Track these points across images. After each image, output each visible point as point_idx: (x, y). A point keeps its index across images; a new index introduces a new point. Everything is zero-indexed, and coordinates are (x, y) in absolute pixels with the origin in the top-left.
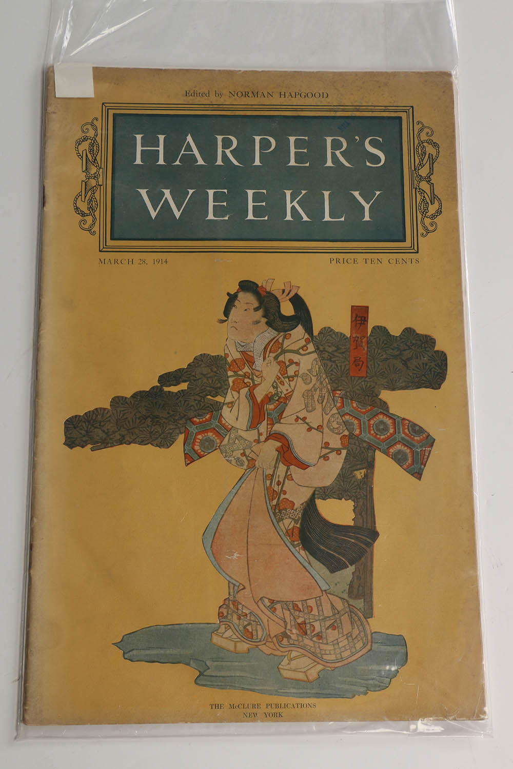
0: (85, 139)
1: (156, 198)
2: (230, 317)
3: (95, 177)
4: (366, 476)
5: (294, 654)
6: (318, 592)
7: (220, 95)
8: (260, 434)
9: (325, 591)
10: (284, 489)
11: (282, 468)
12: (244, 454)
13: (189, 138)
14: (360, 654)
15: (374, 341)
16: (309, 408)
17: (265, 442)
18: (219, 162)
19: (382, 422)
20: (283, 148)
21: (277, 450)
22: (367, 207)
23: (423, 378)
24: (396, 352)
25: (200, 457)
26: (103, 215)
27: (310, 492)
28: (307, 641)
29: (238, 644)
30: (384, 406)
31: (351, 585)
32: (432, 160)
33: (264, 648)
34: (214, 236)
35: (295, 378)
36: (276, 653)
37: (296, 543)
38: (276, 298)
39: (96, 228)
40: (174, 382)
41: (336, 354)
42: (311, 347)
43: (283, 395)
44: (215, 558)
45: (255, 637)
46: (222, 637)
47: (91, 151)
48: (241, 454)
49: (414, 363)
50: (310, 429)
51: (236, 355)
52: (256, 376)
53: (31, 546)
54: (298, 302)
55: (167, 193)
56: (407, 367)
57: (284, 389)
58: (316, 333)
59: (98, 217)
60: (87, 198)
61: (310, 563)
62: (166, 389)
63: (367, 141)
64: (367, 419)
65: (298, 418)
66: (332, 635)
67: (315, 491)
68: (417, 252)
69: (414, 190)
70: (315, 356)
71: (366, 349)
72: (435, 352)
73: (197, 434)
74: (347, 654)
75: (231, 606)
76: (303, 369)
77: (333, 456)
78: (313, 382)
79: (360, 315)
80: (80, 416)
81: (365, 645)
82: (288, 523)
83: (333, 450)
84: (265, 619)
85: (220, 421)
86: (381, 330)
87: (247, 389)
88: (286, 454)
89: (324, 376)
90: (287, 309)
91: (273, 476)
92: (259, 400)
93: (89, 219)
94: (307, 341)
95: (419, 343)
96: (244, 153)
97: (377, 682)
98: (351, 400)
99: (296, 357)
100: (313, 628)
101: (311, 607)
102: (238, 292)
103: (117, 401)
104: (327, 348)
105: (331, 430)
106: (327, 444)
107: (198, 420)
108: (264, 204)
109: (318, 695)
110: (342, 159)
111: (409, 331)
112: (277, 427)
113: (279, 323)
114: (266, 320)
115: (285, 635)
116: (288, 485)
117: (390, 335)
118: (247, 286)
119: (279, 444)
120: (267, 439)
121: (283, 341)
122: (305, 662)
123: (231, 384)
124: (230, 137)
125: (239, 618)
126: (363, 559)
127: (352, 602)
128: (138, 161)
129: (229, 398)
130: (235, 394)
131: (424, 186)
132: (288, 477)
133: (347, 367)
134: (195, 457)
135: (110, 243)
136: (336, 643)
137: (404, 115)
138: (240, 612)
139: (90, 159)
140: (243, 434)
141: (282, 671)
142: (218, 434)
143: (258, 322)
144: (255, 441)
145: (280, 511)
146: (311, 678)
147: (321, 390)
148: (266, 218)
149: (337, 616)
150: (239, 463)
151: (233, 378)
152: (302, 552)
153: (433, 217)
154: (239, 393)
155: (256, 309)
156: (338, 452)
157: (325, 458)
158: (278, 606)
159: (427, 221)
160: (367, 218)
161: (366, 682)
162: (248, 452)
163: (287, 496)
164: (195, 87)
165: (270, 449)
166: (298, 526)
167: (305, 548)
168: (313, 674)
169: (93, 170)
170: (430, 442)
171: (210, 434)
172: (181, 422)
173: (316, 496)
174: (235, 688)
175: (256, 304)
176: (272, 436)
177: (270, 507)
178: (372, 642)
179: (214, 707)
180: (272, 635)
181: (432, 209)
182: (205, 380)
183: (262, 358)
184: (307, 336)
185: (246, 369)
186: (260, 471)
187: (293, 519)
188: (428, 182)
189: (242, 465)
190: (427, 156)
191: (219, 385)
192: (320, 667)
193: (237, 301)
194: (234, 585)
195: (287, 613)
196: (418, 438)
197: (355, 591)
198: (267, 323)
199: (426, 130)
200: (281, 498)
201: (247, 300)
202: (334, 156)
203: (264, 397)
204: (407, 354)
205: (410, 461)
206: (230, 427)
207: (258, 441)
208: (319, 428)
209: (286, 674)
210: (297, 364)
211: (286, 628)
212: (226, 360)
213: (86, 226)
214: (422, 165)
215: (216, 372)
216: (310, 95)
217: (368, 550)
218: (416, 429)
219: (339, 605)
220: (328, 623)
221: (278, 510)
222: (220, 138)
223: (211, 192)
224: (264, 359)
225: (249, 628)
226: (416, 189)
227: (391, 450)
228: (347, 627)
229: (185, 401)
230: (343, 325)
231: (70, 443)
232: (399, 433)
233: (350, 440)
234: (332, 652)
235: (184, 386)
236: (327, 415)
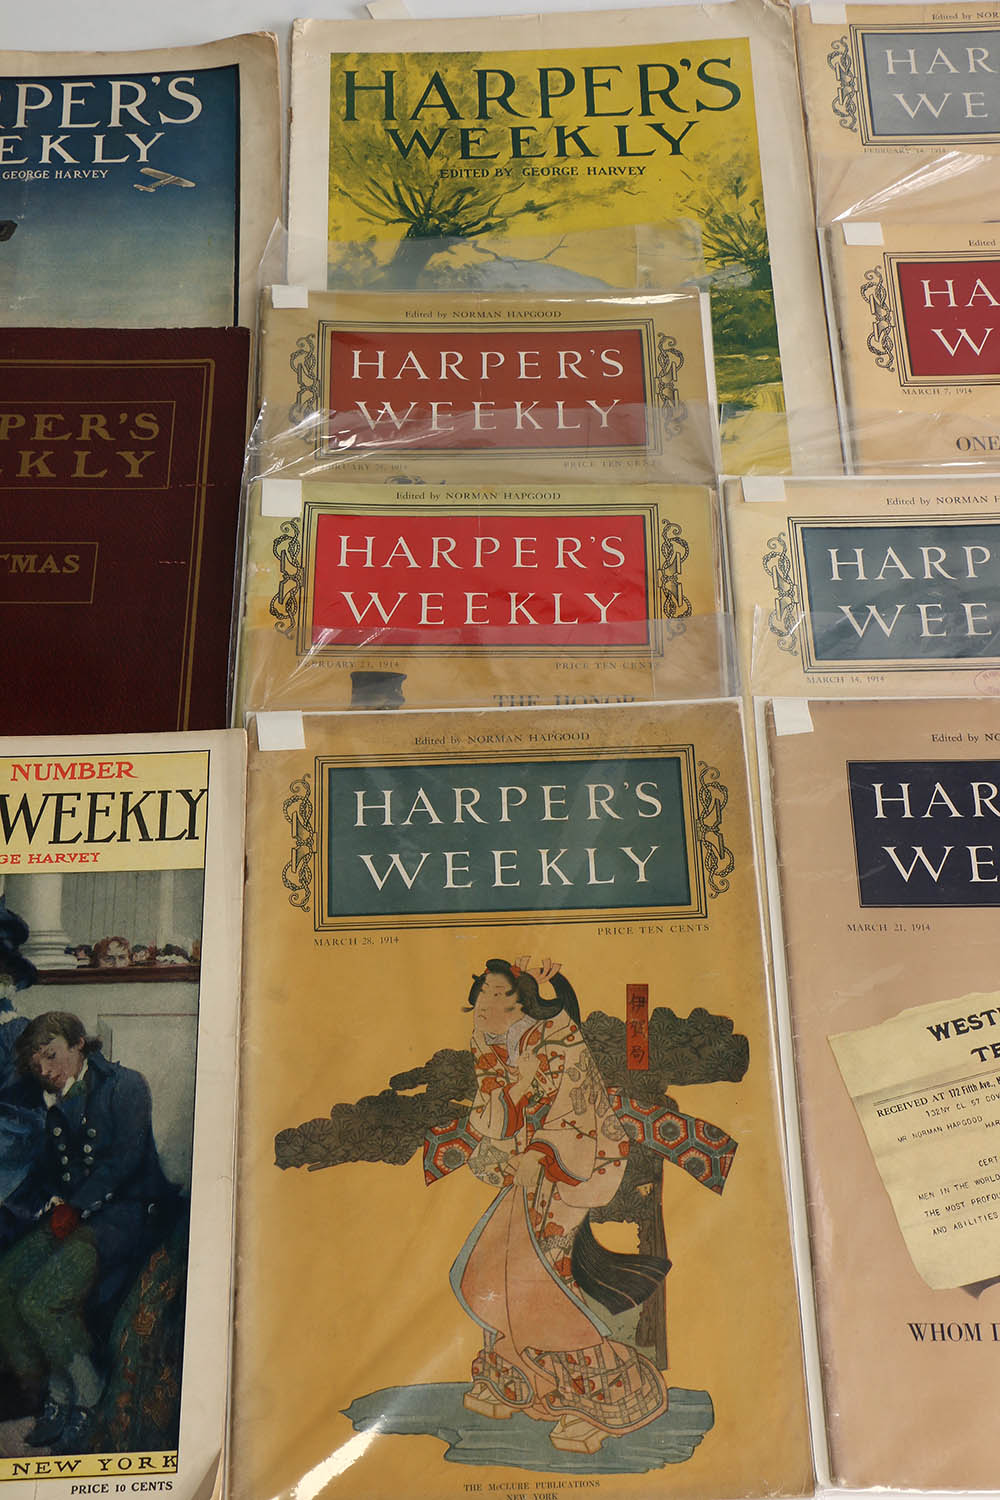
0: (295, 800)
1: (382, 864)
2: (477, 1004)
3: (309, 843)
4: (652, 1191)
5: (570, 1418)
6: (597, 1340)
7: (458, 740)
8: (518, 1144)
9: (606, 1337)
10: (550, 1211)
11: (547, 1184)
12: (498, 1169)
13: (421, 793)
14: (653, 1416)
15: (656, 1027)
16: (579, 1110)
17: (524, 1153)
18: (459, 819)
19: (670, 1125)
20: (536, 798)
21: (540, 1163)
22: (641, 865)
23: (720, 1068)
24: (683, 1039)
25: (445, 1174)
26: (319, 886)
27: (584, 1213)
28: (585, 1401)
29: (499, 1408)
30: (672, 1105)
31: (639, 1329)
32: (719, 807)
33: (530, 1412)
34: (455, 908)
35: (560, 1074)
36: (545, 1417)
37: (567, 1278)
38: (533, 979)
39: (310, 904)
40: (411, 1085)
41: (609, 1043)
42: (578, 1036)
43: (545, 1096)
44: (465, 1299)
45: (519, 1398)
46: (477, 1398)
47: (303, 813)
48: (495, 1169)
49: (707, 1051)
50: (580, 1135)
51: (484, 1049)
52: (512, 1074)
53: (236, 1293)
54: (560, 983)
55: (396, 858)
56: (699, 1056)
57: (546, 1088)
58: (583, 1019)
59: (312, 890)
60: (299, 868)
61: (585, 1304)
62: (399, 1093)
63: (639, 787)
64: (651, 1121)
65: (565, 1122)
66: (617, 1392)
67: (588, 1213)
68: (706, 917)
69: (698, 843)
70: (583, 1046)
71: (646, 1035)
72: (733, 1036)
73: (440, 1146)
74: (636, 1416)
75: (488, 1359)
76: (569, 1063)
77: (610, 1168)
78: (582, 1079)
79: (638, 996)
80: (294, 1129)
81: (659, 1405)
82: (555, 1254)
83: (610, 1160)
84: (530, 1373)
85: (468, 1130)
86: (664, 1013)
87: (500, 1090)
88: (553, 1168)
89: (596, 1070)
90: (547, 992)
91: (535, 1195)
92: (516, 1102)
93: (302, 893)
94: (574, 1030)
95: (713, 1026)
96: (489, 807)
97: (676, 1452)
98: (631, 1098)
99: (559, 1050)
100: (591, 1385)
101: (588, 1358)
102: (485, 974)
103: (340, 1110)
104: (599, 1037)
105: (608, 1136)
106: (602, 1154)
107: (440, 1130)
108: (514, 867)
109: (601, 1471)
110: (609, 810)
111: (699, 1013)
112: (539, 1135)
113: (538, 1009)
114: (521, 1006)
115: (556, 1394)
116: (554, 1205)
117: (677, 1019)
118: (496, 966)
119: (541, 1155)
120: (527, 1150)
121: (544, 1030)
122: (583, 1428)
123: (480, 1084)
124: (471, 789)
125: (499, 1375)
126: (652, 1295)
127: (640, 1350)
128: (360, 822)
129: (478, 1102)
130: (486, 1097)
131: (711, 837)
132: (554, 1195)
133: (625, 1058)
134: (437, 1173)
135: (328, 920)
136: (623, 1402)
137: (682, 756)
138: (499, 1367)
139: (302, 821)
140: (498, 1145)
141: (556, 1441)
142: (466, 1146)
143: (512, 1009)
144: (512, 1152)
145: (546, 1238)
146: (591, 1448)
147: (592, 1087)
148: (518, 884)
149: (622, 1369)
150: (493, 1180)
151: (483, 1078)
152: (576, 1290)
153: (724, 874)
154: (490, 1094)
155: (509, 994)
156: (617, 1162)
157: (601, 1170)
158: (547, 1359)
159: (717, 879)
160: (642, 878)
161: (664, 1452)
162: (503, 1167)
163: (553, 1220)
164: (427, 733)
165: (532, 1161)
166: (569, 1256)
167: (578, 1284)
168: (594, 1443)
169: (305, 835)
170: (731, 1147)
171: (456, 1146)
172: (419, 1132)
173: (591, 1219)
174: (495, 1463)
175: (509, 988)
176: (532, 1146)
177: (533, 1236)
178: (668, 1401)
179: (469, 1488)
180: (541, 1395)
181: (722, 865)
182: (447, 1081)
183: (518, 1052)
184: (572, 1023)
185: (499, 1066)
186: (520, 1190)
187: (563, 1248)
188: (716, 832)
189: (497, 1182)
190: (713, 801)
191: (465, 1086)
192: (602, 1435)
193: (484, 985)
194: (491, 1333)
195: (559, 1367)
196: (717, 1143)
197: (645, 1336)
198: (522, 1010)
199: (710, 772)
200: (547, 1222)
201: (496, 981)
202: (598, 807)
203: (522, 1099)
204: (698, 1040)
205: (707, 1171)
206: (480, 1136)
207: (516, 1153)
208: (592, 1134)
209: (559, 1444)
210: (562, 1057)
211: (558, 1385)
212: (473, 1055)
213: (298, 902)
214: (707, 813)
215: (461, 1071)
216: (567, 737)
217: (659, 1284)
218: (715, 1132)
219: (625, 1355)
220: (612, 1378)
221: (543, 1236)
222: (458, 791)
223: (449, 856)
224: (521, 1052)
225: (511, 1386)
226: (701, 841)
227: (684, 1159)
228: (636, 1383)
229: (424, 1107)
230: (617, 1008)
231: (283, 1162)
232: (692, 1136)
233: (631, 1147)
234: (618, 1415)
235: (422, 1089)
236: (602, 1116)
